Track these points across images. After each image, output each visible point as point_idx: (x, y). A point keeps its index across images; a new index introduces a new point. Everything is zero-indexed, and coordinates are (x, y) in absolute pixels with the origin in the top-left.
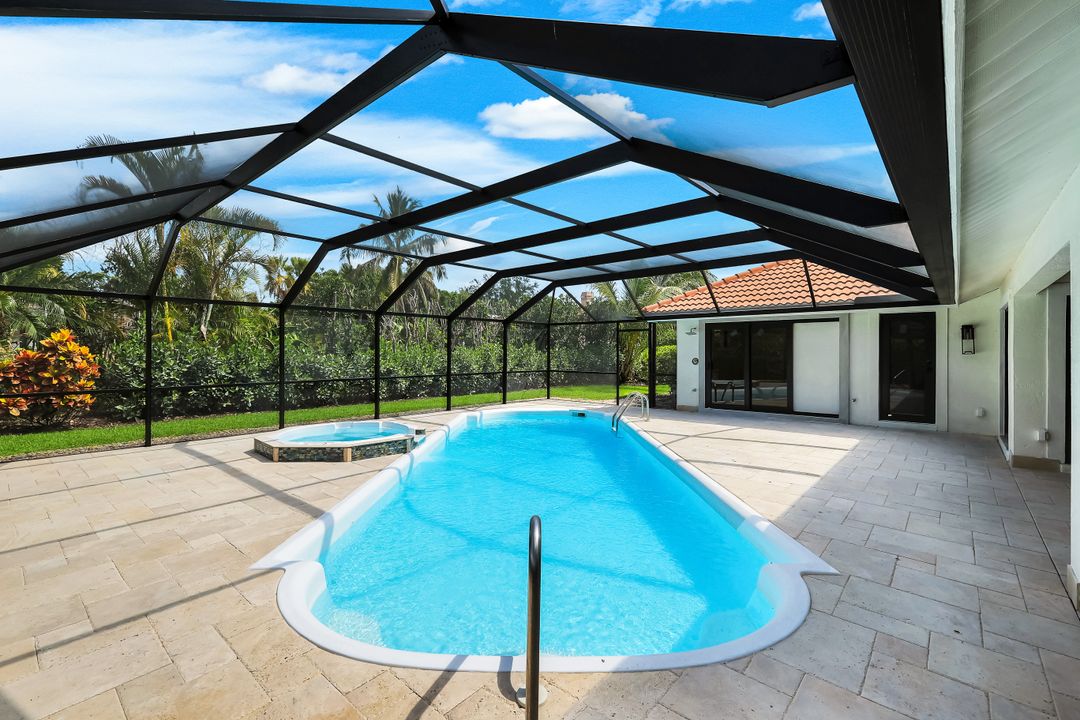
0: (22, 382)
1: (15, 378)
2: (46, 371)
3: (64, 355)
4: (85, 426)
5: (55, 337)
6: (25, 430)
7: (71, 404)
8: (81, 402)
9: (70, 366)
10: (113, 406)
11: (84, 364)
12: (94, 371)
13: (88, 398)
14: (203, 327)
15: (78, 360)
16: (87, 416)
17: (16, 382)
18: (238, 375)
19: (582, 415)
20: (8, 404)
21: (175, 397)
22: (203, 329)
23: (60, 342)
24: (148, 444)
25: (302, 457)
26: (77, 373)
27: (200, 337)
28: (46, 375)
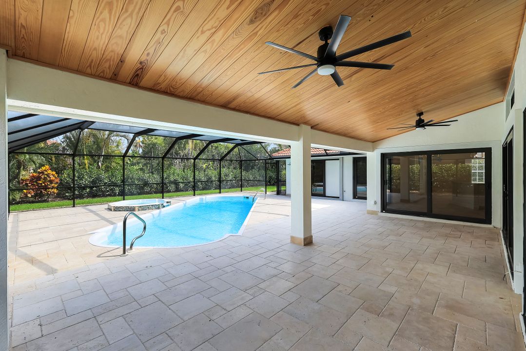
0: (32, 185)
1: (29, 183)
2: (40, 181)
3: (46, 175)
4: (55, 201)
5: (43, 168)
6: (33, 202)
7: (49, 193)
8: (53, 192)
9: (49, 179)
10: (64, 194)
11: (54, 178)
12: (58, 180)
13: (56, 191)
14: (99, 163)
15: (52, 176)
16: (56, 197)
17: (29, 185)
18: (112, 182)
19: (248, 198)
20: (27, 193)
21: (88, 190)
22: (100, 164)
23: (45, 170)
24: (74, 206)
25: (121, 210)
26: (51, 182)
27: (98, 167)
28: (40, 182)
